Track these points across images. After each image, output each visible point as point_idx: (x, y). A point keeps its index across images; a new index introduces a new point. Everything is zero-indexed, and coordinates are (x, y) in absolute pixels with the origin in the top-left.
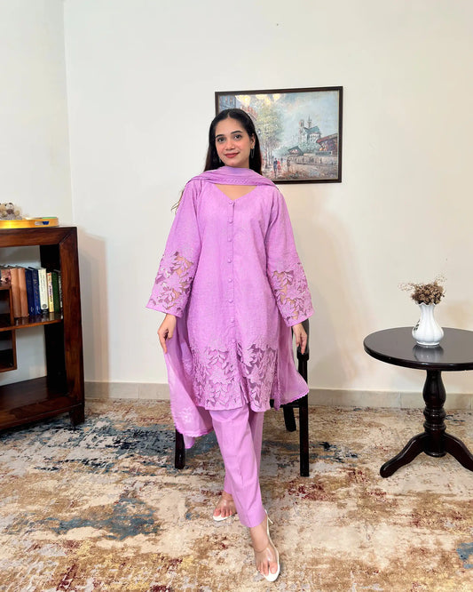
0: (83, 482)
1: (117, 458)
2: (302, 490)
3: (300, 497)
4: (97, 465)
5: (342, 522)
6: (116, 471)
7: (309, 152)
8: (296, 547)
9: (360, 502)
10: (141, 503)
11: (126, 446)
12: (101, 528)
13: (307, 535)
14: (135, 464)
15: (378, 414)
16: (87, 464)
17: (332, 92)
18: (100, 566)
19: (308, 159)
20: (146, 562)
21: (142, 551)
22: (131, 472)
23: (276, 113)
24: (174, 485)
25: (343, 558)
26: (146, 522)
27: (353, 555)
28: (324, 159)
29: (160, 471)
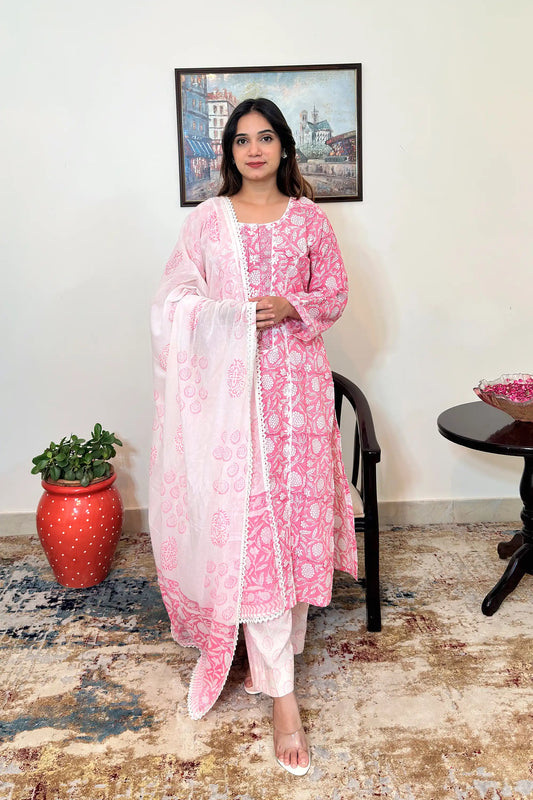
0: (17, 663)
1: (59, 623)
2: (346, 648)
3: (347, 659)
4: (32, 636)
5: (413, 690)
6: (64, 643)
7: (316, 156)
8: (359, 728)
9: (432, 658)
10: (115, 686)
11: (68, 605)
12: (64, 728)
13: (368, 710)
14: (89, 630)
15: (427, 535)
16: (15, 636)
17: (346, 72)
18: (79, 781)
19: (314, 168)
20: (145, 771)
21: (137, 756)
22: (87, 642)
24: (159, 656)
25: (428, 738)
26: (130, 713)
27: (440, 732)
28: (337, 167)
29: (131, 638)
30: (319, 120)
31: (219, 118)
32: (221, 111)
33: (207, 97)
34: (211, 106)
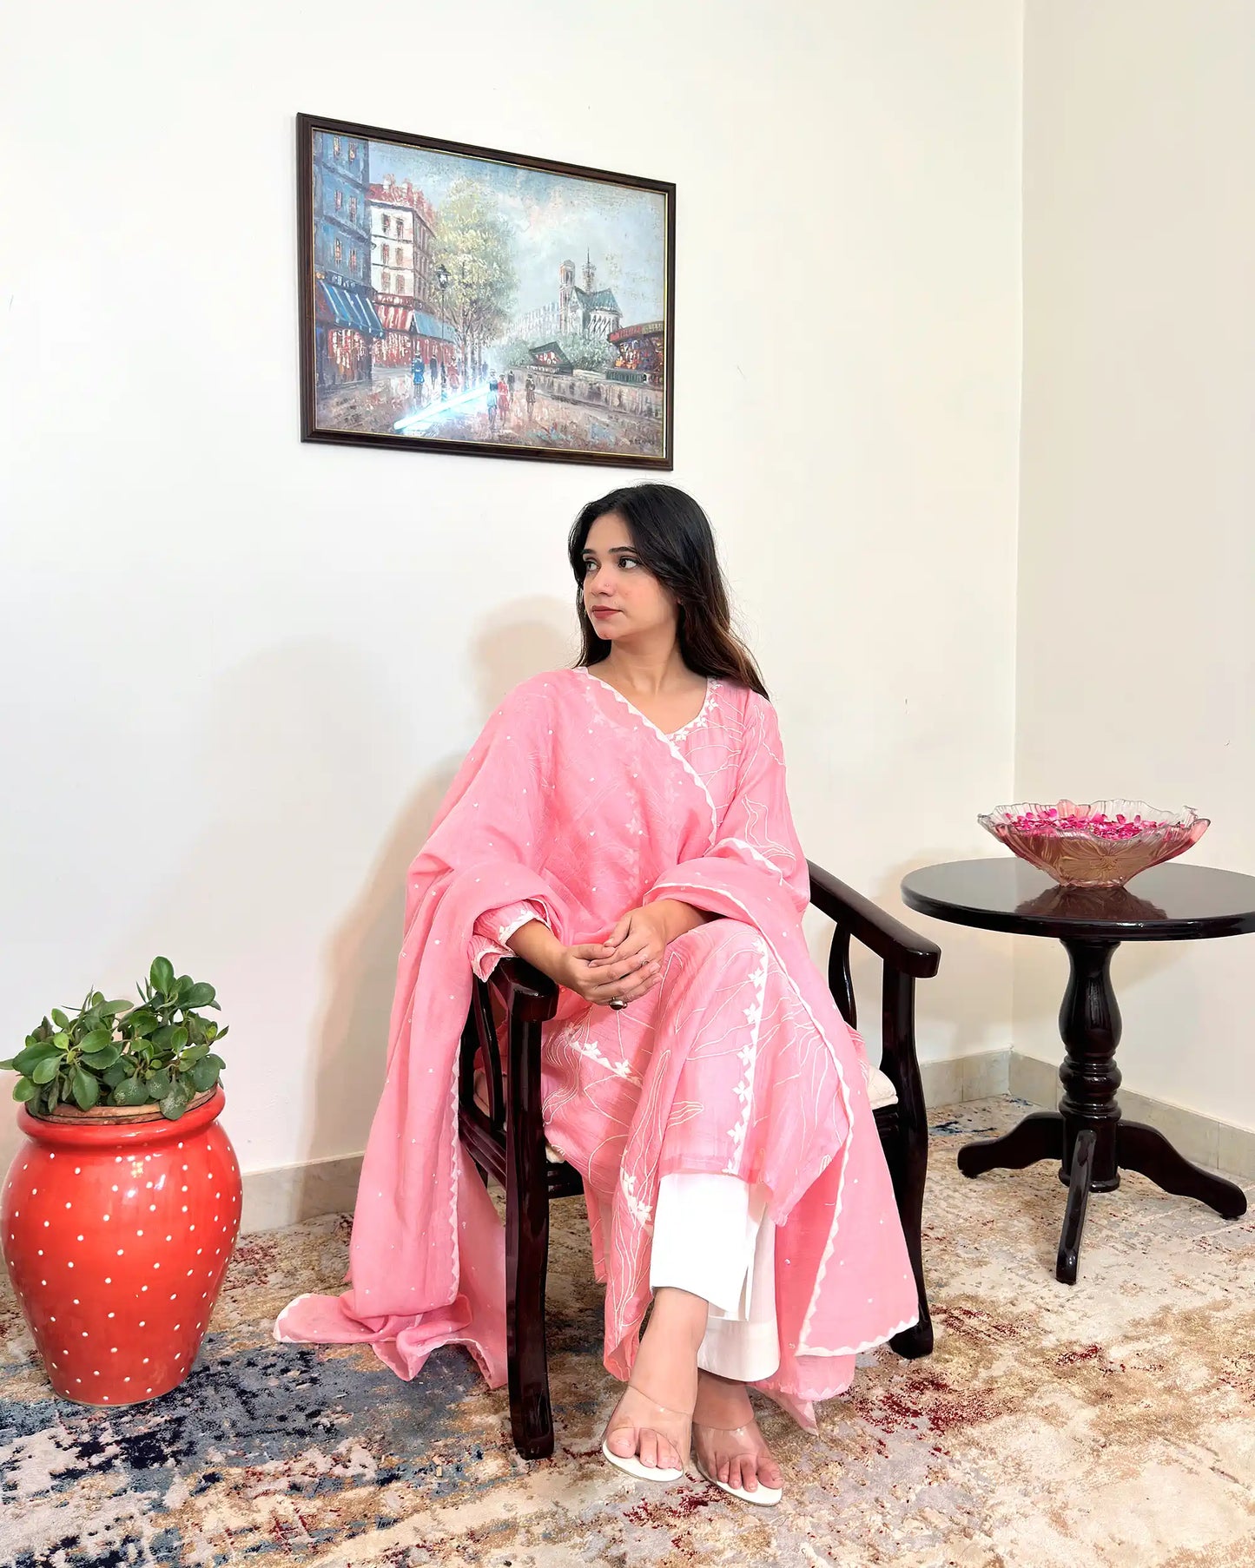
4: (108, 1561)
6: (221, 1560)
7: (589, 364)
11: (143, 1452)
14: (263, 1505)
19: (585, 386)
22: (284, 1540)
23: (493, 226)
30: (597, 287)
31: (393, 246)
32: (399, 231)
33: (370, 192)
34: (376, 213)
